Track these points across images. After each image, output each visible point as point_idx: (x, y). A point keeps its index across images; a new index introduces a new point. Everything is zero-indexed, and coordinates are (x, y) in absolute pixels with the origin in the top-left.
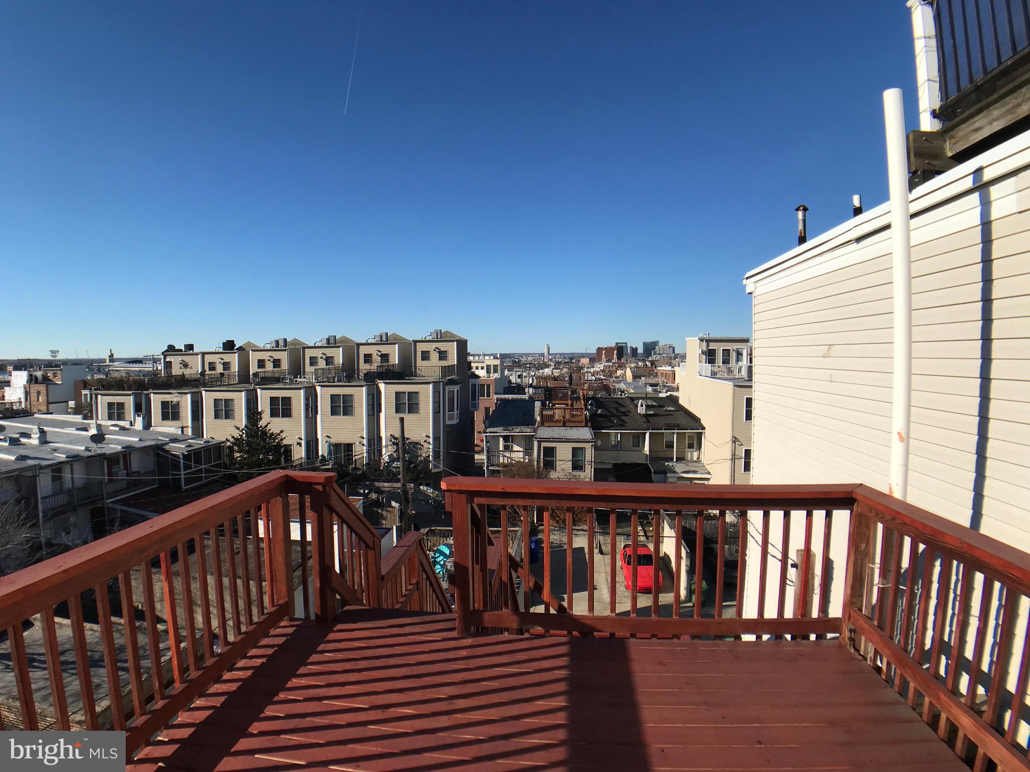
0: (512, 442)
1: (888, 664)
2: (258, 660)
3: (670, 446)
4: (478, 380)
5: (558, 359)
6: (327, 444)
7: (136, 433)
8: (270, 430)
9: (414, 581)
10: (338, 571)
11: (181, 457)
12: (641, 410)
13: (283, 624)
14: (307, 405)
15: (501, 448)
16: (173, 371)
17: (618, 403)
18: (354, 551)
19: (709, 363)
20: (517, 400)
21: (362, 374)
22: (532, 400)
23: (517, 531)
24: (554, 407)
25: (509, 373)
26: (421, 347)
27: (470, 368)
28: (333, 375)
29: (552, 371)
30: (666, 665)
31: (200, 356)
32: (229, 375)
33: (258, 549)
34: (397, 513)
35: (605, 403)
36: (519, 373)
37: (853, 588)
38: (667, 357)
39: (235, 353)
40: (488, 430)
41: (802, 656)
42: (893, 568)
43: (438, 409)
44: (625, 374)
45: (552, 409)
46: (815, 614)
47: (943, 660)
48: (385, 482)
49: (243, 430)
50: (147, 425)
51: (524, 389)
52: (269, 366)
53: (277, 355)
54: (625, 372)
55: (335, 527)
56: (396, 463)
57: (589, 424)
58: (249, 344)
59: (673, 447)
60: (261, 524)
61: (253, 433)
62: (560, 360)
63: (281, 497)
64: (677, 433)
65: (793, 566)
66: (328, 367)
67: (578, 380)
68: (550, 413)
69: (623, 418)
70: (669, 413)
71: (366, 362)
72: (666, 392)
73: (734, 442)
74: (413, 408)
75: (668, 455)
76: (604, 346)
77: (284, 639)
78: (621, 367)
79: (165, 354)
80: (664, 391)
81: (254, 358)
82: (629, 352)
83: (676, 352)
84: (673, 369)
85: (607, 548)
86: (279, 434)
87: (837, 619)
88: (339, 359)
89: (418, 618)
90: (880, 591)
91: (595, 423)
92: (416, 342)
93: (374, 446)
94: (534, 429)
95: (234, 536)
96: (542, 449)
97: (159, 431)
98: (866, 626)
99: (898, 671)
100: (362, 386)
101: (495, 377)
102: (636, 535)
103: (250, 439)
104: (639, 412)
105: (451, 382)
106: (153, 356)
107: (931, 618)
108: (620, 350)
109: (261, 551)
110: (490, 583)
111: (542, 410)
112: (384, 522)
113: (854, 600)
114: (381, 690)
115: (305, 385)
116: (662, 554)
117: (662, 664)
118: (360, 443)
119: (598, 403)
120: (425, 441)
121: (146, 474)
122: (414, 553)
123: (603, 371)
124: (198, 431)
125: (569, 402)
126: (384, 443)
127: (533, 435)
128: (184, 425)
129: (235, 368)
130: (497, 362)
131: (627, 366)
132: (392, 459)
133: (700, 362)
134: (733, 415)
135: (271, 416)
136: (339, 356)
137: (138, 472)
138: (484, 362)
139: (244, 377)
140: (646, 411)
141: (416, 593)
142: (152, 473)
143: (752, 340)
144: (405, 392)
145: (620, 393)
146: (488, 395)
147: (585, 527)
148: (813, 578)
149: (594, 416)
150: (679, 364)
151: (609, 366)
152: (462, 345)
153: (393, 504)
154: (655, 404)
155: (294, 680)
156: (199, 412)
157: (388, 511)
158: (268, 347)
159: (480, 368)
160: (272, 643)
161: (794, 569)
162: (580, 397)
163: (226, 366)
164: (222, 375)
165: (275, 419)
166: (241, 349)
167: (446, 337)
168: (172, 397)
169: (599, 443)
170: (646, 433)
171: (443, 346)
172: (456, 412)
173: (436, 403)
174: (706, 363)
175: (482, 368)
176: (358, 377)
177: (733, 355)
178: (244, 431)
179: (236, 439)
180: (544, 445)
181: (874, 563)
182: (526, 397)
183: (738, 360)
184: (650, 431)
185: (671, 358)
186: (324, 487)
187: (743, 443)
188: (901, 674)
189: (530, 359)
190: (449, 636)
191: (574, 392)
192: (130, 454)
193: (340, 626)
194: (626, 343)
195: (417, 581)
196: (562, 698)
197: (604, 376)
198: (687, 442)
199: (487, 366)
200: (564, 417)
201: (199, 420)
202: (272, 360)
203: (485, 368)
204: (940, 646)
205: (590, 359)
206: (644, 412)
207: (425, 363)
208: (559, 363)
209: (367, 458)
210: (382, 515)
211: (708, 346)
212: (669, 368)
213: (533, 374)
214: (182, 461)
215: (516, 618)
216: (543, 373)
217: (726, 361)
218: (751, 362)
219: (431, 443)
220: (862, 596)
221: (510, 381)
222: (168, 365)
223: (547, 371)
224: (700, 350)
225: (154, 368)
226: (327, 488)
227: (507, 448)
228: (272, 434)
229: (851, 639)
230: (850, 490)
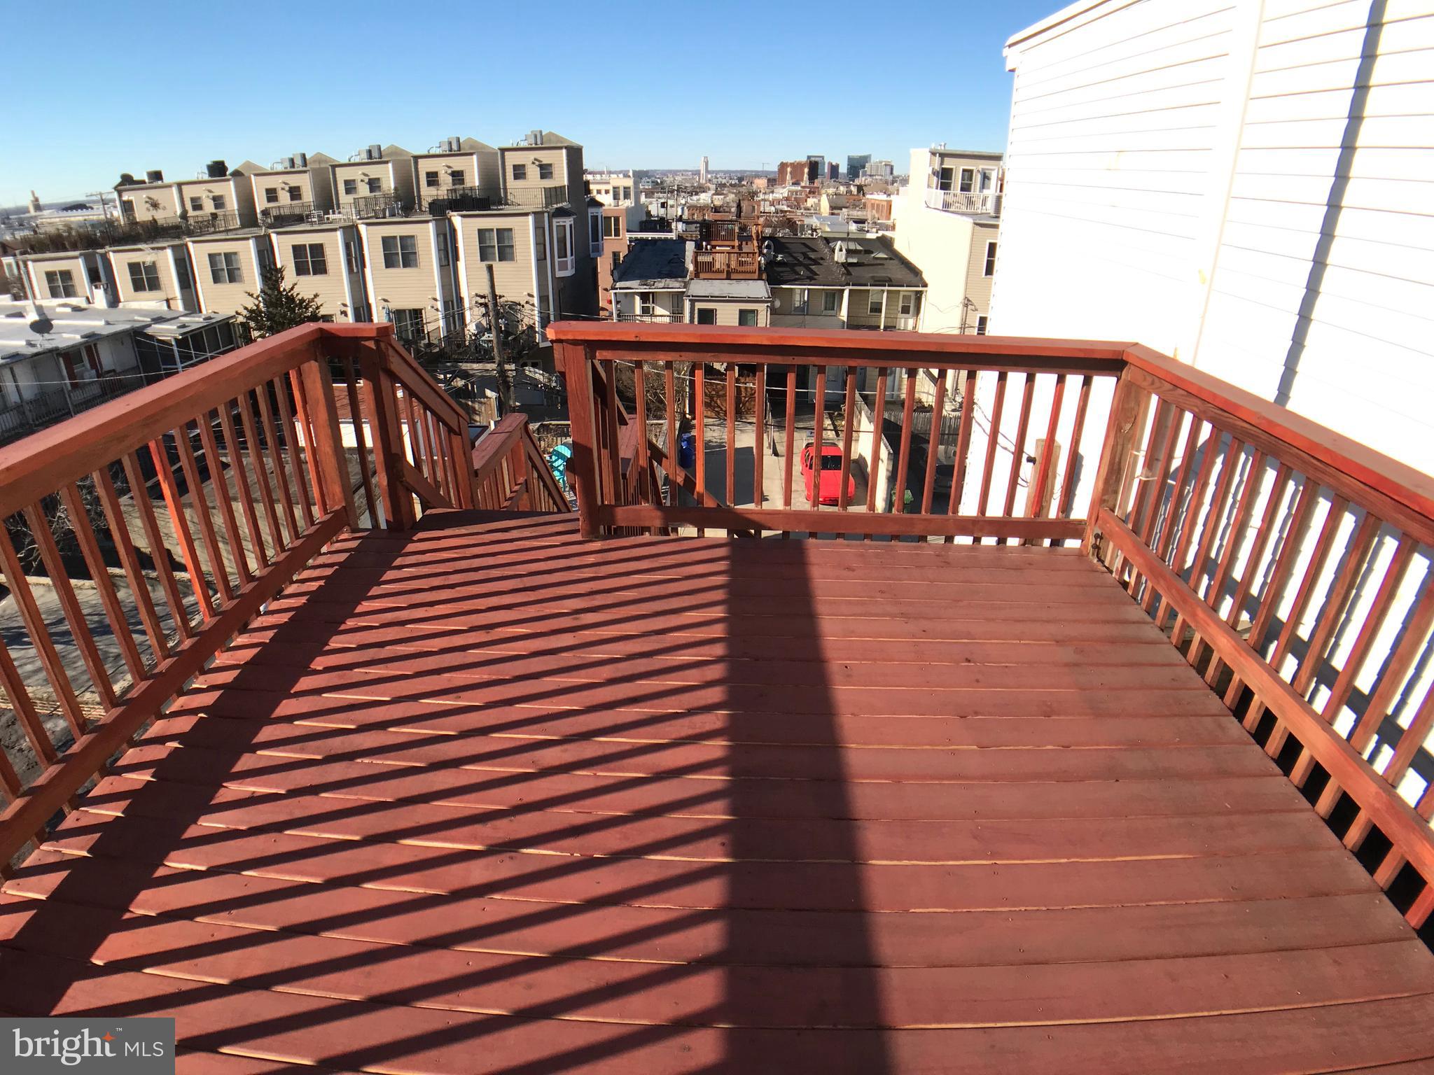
0: (653, 302)
1: (1139, 576)
2: (313, 583)
3: (877, 309)
4: (601, 210)
5: (720, 180)
6: (384, 311)
7: (98, 314)
8: (298, 294)
9: (521, 480)
10: (412, 463)
11: (173, 343)
12: (840, 257)
13: (342, 537)
14: (348, 254)
15: (638, 311)
16: (137, 215)
17: (808, 245)
18: (435, 458)
19: (941, 189)
20: (660, 239)
21: (425, 205)
22: (682, 240)
23: (662, 424)
24: (714, 250)
25: (649, 200)
26: (512, 159)
27: (588, 191)
28: (383, 206)
29: (712, 198)
30: (853, 570)
31: (174, 190)
32: (225, 215)
33: (299, 463)
34: (494, 403)
35: (788, 245)
36: (663, 201)
37: (1107, 481)
38: (881, 180)
39: (228, 180)
40: (618, 285)
41: (1030, 564)
42: (1162, 456)
43: (543, 257)
44: (818, 204)
45: (711, 253)
46: (1053, 513)
47: (1205, 580)
48: (474, 362)
49: (258, 296)
50: (114, 301)
51: (669, 224)
52: (284, 198)
53: (294, 180)
54: (819, 201)
55: (405, 428)
56: (486, 335)
57: (764, 276)
58: (248, 165)
59: (881, 312)
60: (299, 427)
61: (274, 300)
62: (724, 181)
63: (316, 361)
64: (888, 291)
65: (1030, 460)
66: (373, 194)
67: (750, 211)
68: (708, 259)
69: (813, 267)
70: (878, 262)
71: (430, 184)
72: (877, 232)
73: (966, 306)
74: (506, 253)
75: (872, 322)
76: (791, 161)
77: (347, 555)
78: (814, 193)
79: (119, 190)
80: (874, 230)
81: (259, 188)
82: (826, 171)
83: (895, 173)
84: (888, 199)
85: (781, 449)
86: (313, 300)
87: (1080, 522)
88: (389, 182)
89: (529, 519)
90: (1141, 485)
91: (773, 274)
92: (503, 150)
93: (453, 309)
94: (685, 282)
95: (263, 449)
96: (696, 312)
97: (133, 307)
98: (1117, 529)
99: (1150, 585)
100: (427, 222)
101: (626, 205)
102: (821, 429)
103: (271, 309)
104: (836, 259)
105: (561, 213)
106: (101, 194)
107: (1199, 529)
108: (814, 167)
109: (304, 466)
110: (624, 476)
111: (696, 255)
112: (477, 418)
113: (1106, 497)
114: (483, 608)
115: (343, 224)
116: (854, 456)
117: (849, 569)
118: (433, 307)
119: (778, 244)
120: (527, 302)
121: (125, 372)
122: (519, 442)
123: (787, 199)
124: (192, 305)
125: (736, 243)
126: (467, 304)
127: (684, 292)
128: (170, 297)
129: (233, 204)
130: (629, 183)
131: (823, 191)
132: (481, 330)
133: (929, 186)
134: (969, 266)
135: (298, 274)
136: (388, 178)
137: (114, 371)
138: (609, 183)
139: (249, 218)
140: (846, 259)
141: (525, 496)
142: (135, 369)
143: (1006, 158)
144: (492, 230)
145: (810, 232)
146: (617, 234)
147: (754, 420)
148: (1055, 477)
149: (771, 264)
150: (898, 190)
151: (796, 192)
152: (575, 155)
153: (488, 393)
154: (859, 248)
155: (365, 603)
156: (188, 274)
157: (480, 403)
158: (280, 168)
159: (603, 192)
160: (330, 561)
161: (1031, 464)
162: (751, 236)
163: (218, 201)
164: (214, 216)
165: (303, 278)
166: (237, 174)
167: (550, 141)
168: (145, 255)
169: (778, 304)
170: (843, 290)
171: (545, 157)
172: (569, 259)
173: (540, 244)
174: (937, 188)
175: (607, 192)
176: (420, 209)
177: (977, 179)
178: (260, 299)
179: (251, 311)
180: (699, 305)
181: (1138, 450)
182: (673, 236)
183: (983, 186)
184: (851, 287)
185: (887, 183)
186: (377, 342)
187: (977, 307)
188: (1153, 587)
189: (679, 178)
190: (573, 540)
191: (743, 228)
192: (95, 345)
193: (421, 535)
194: (823, 157)
195: (526, 480)
196: (719, 608)
197: (788, 206)
198: (901, 304)
199: (614, 188)
200: (728, 266)
201: (190, 287)
202: (287, 188)
203: (611, 192)
204: (1205, 563)
205: (769, 180)
206: (843, 260)
207: (520, 183)
208: (723, 185)
209: (445, 329)
210: (474, 408)
211: (942, 163)
212: (883, 197)
213: (683, 202)
214: (175, 348)
215: (659, 513)
216: (699, 200)
217: (966, 188)
218: (1001, 191)
219: (536, 305)
220: (1116, 492)
221: (648, 213)
222: (127, 207)
223: (704, 198)
224: (931, 169)
225: (106, 214)
226: (383, 345)
227: (645, 311)
228: (302, 301)
229: (1096, 547)
230: (1121, 349)
